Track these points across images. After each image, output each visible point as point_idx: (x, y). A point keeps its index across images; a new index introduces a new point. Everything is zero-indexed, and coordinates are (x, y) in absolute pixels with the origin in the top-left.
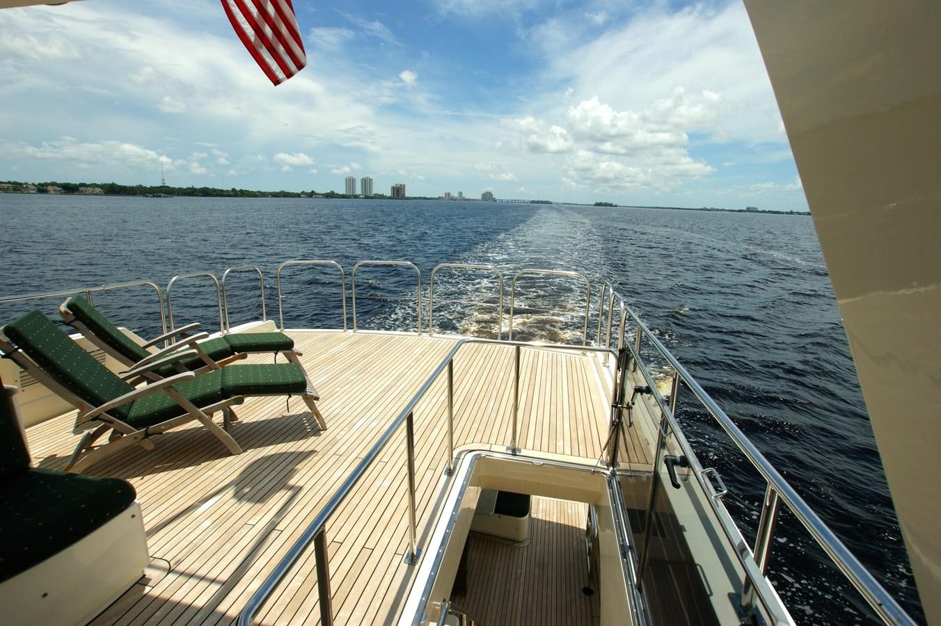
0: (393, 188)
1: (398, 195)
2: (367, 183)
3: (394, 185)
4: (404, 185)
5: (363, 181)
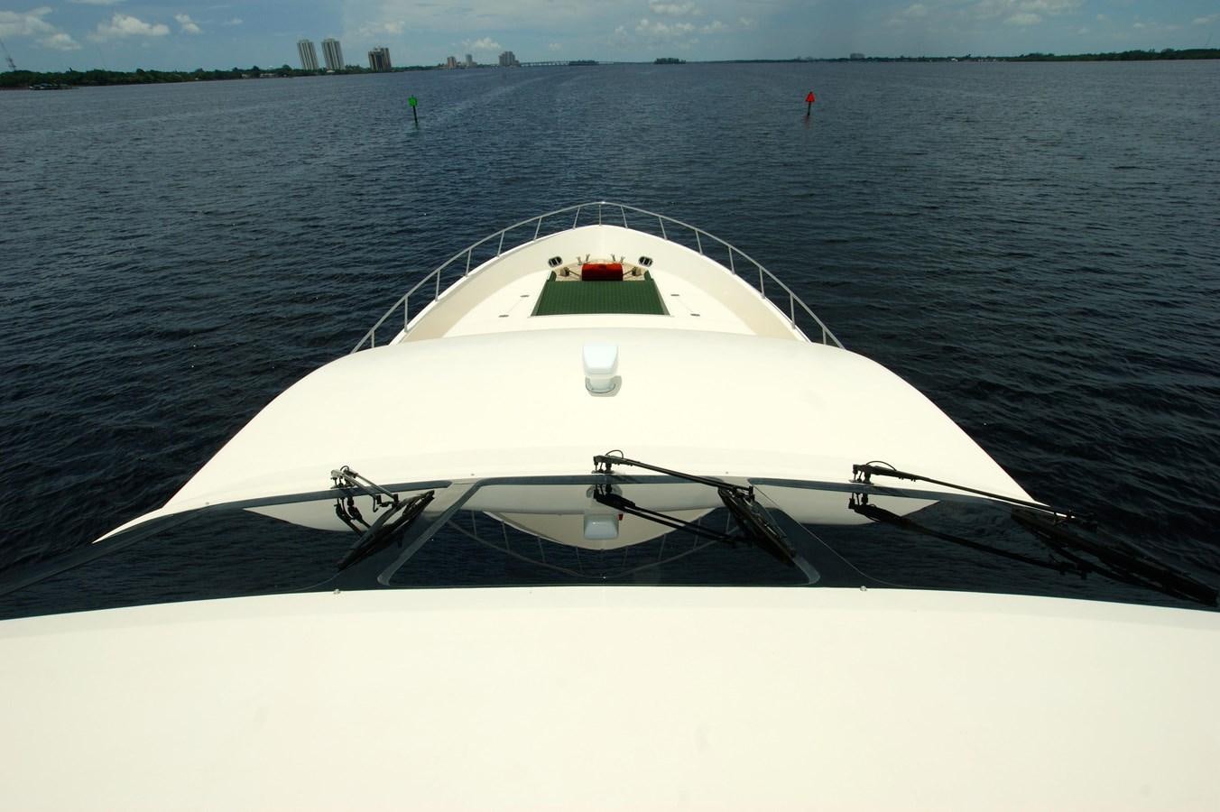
0: (372, 55)
1: (380, 65)
2: (332, 48)
3: (372, 50)
4: (387, 49)
5: (326, 45)
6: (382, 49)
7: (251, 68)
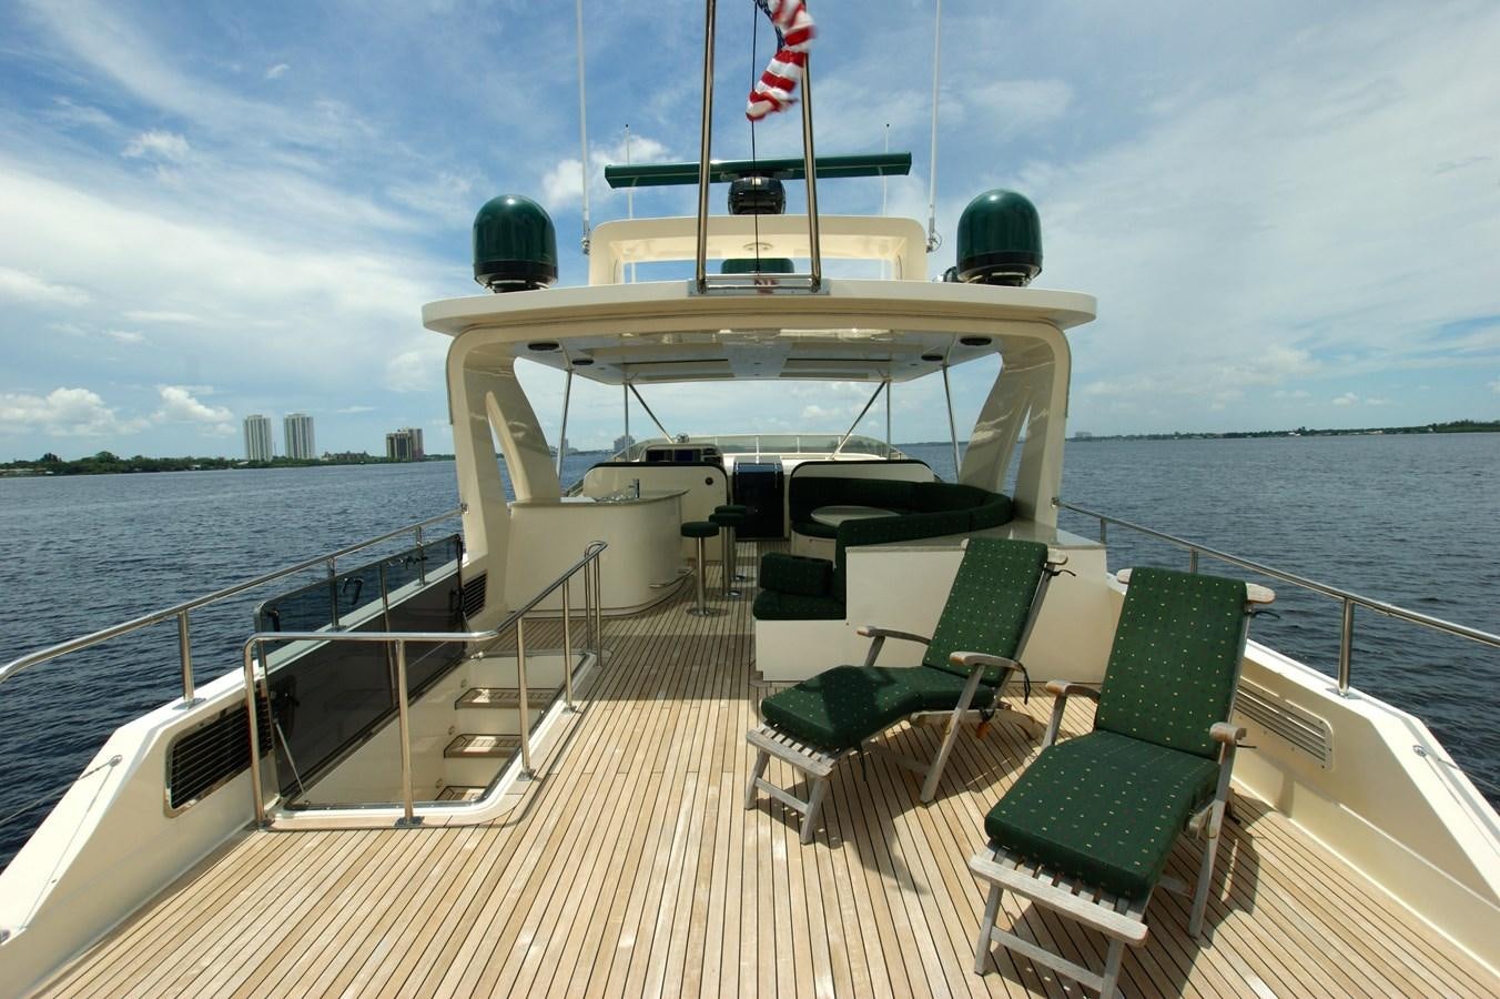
0: (391, 439)
1: (402, 452)
2: (299, 428)
3: (394, 432)
4: (419, 431)
5: (290, 422)
6: (411, 431)
7: (39, 457)
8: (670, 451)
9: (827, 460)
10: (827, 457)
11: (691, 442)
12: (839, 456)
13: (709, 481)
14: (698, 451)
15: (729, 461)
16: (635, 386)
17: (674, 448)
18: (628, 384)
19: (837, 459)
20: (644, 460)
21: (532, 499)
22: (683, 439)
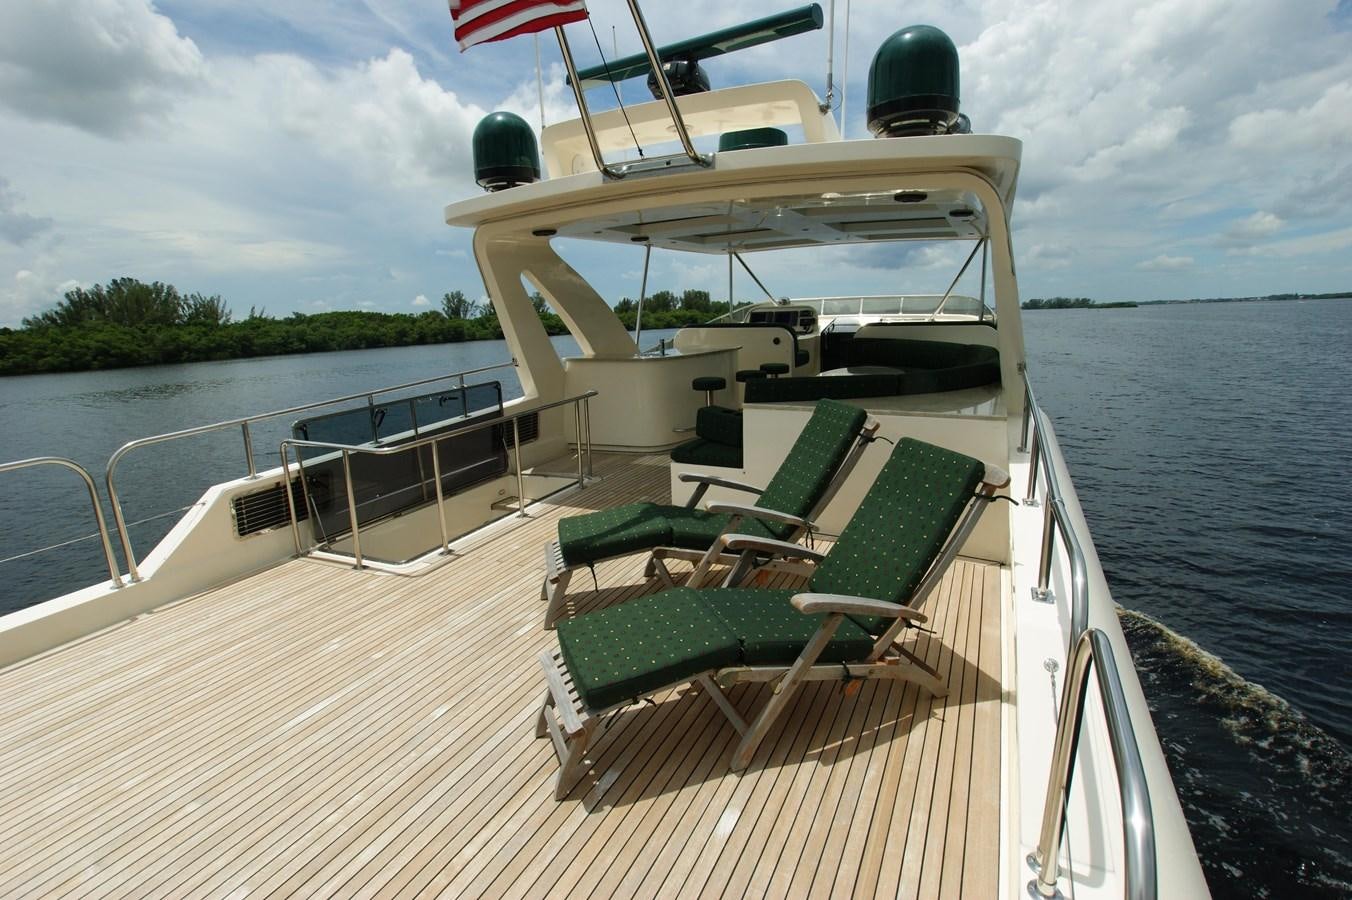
8: (771, 313)
9: (926, 320)
10: (927, 318)
11: (792, 304)
12: (941, 317)
13: (777, 341)
14: (796, 313)
15: (823, 323)
16: (740, 255)
17: (774, 311)
18: (733, 252)
19: (937, 320)
20: (748, 321)
21: (595, 356)
22: (785, 302)
